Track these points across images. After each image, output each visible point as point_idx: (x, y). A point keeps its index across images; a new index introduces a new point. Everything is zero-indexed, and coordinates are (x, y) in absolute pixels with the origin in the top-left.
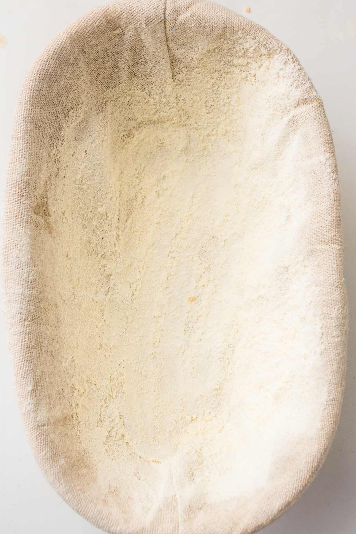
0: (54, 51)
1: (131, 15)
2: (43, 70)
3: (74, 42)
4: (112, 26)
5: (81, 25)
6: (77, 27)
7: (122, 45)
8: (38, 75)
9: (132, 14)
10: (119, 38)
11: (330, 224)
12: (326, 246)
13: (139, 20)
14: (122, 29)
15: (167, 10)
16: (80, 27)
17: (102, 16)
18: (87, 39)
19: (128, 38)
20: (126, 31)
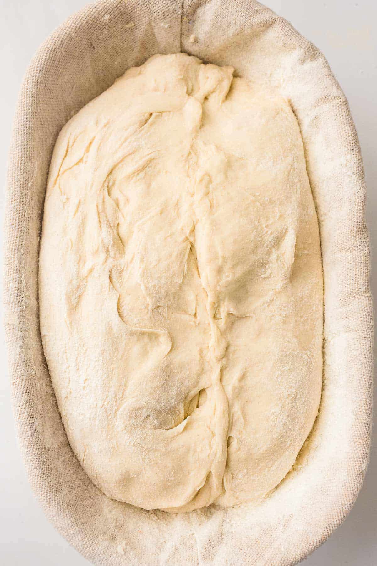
0: (62, 41)
1: (146, 7)
2: (49, 61)
3: (82, 34)
4: (124, 19)
5: (92, 15)
6: (88, 17)
7: (132, 41)
8: (45, 66)
9: (148, 6)
10: (130, 32)
11: (350, 230)
12: (347, 253)
13: (154, 13)
14: (134, 23)
15: (185, 4)
16: (91, 17)
17: (115, 7)
18: (97, 30)
19: (140, 33)
20: (138, 24)
